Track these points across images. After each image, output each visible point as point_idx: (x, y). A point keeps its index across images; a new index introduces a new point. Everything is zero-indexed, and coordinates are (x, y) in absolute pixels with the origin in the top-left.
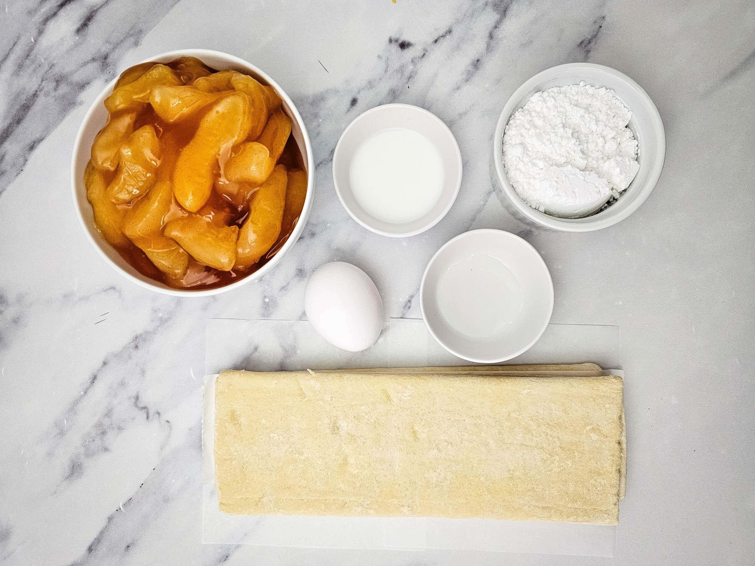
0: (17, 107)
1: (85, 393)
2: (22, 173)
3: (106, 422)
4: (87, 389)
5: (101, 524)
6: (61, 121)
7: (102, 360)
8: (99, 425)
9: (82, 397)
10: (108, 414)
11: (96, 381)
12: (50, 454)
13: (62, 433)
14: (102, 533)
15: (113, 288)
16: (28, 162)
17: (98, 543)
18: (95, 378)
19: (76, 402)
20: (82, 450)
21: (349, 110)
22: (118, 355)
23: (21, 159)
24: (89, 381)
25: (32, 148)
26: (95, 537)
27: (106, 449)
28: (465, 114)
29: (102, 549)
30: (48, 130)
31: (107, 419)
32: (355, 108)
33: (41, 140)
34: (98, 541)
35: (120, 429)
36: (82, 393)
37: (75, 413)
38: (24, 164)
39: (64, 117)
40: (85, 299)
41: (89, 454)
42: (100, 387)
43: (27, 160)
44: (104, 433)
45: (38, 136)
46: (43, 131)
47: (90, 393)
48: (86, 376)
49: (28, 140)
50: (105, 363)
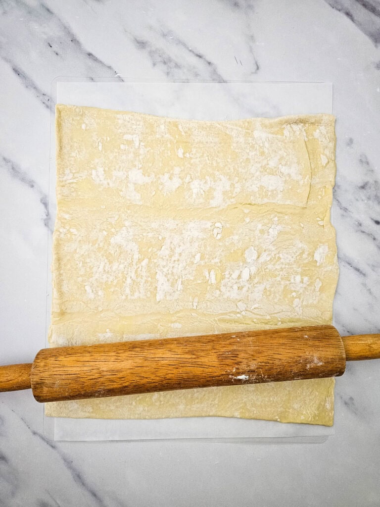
0: (374, 5)
1: (190, 51)
2: (331, 8)
3: (172, 64)
4: (193, 52)
5: (107, 61)
6: (365, 33)
7: (213, 61)
8: (170, 60)
9: (188, 48)
10: (177, 66)
11: (198, 57)
12: (151, 28)
13: (164, 35)
14: (101, 62)
15: (258, 68)
16: (338, 12)
17: (94, 59)
18: (200, 57)
19: (184, 45)
20: (153, 49)
21: (372, 219)
22: (215, 72)
23: (340, 7)
24: (198, 53)
25: (348, 14)
26: (98, 58)
27: (154, 64)
28: (370, 293)
29: (90, 62)
30: (359, 25)
31: (174, 64)
32: (374, 223)
33: (353, 20)
34: (96, 60)
35: (168, 74)
36: (190, 49)
37: (177, 44)
38: (337, 9)
39: (368, 35)
40: (251, 50)
41: (151, 53)
42: (194, 60)
43: (339, 10)
44: (165, 63)
45: (355, 18)
46: (358, 21)
47: (191, 53)
48: (201, 52)
49: (352, 12)
50: (209, 63)
